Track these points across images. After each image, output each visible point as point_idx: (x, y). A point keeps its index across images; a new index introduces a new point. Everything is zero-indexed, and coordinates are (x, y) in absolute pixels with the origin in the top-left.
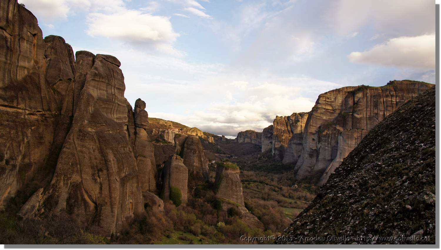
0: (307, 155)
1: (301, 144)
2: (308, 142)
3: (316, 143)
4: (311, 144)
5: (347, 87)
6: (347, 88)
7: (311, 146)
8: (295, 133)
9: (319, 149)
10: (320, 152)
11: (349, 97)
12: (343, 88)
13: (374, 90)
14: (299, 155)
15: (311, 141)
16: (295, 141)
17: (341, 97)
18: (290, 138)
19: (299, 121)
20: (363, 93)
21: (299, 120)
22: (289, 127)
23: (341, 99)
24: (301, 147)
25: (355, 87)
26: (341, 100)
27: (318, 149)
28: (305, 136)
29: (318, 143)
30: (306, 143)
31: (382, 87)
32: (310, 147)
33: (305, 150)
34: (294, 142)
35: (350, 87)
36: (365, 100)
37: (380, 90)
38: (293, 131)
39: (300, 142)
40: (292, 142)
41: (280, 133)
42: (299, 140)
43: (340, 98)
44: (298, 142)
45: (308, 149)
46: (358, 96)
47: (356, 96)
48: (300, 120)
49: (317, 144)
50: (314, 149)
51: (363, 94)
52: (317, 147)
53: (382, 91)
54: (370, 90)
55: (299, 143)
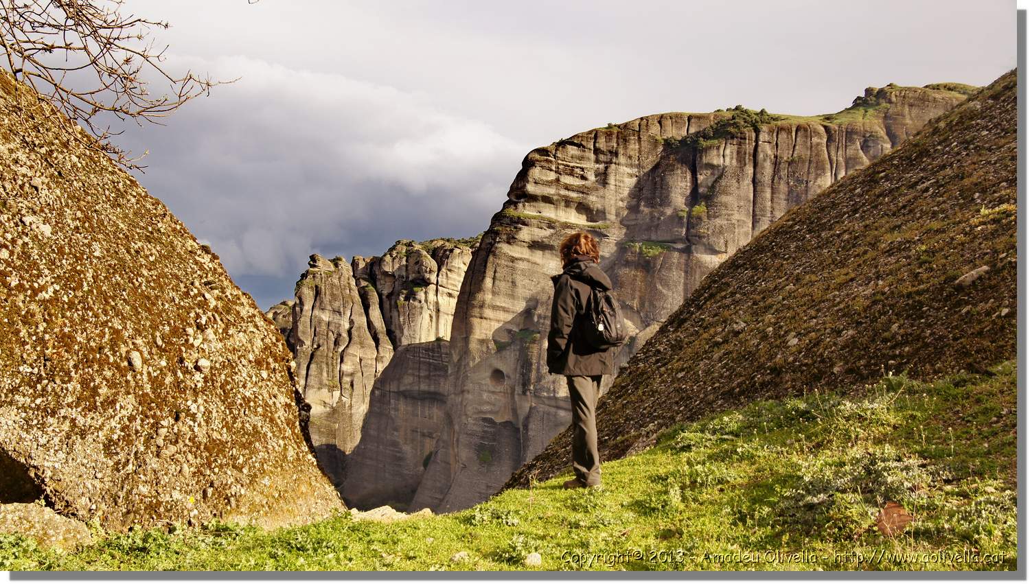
0: (465, 454)
1: (435, 398)
2: (469, 386)
3: (513, 390)
4: (485, 396)
5: (662, 116)
6: (660, 122)
7: (486, 408)
8: (405, 342)
9: (528, 418)
10: (531, 433)
11: (672, 169)
12: (645, 121)
13: (789, 131)
14: (427, 453)
15: (488, 381)
16: (408, 382)
17: (631, 166)
18: (381, 368)
19: (426, 283)
20: (740, 144)
21: (427, 276)
22: (375, 313)
23: (631, 176)
24: (436, 413)
25: (699, 117)
26: (634, 180)
27: (521, 418)
28: (455, 358)
29: (518, 389)
30: (463, 392)
31: (828, 118)
32: (481, 412)
33: (457, 427)
34: (402, 388)
35: (676, 118)
36: (747, 182)
37: (818, 134)
38: (398, 333)
39: (432, 389)
40: (393, 387)
41: (332, 346)
42: (428, 377)
43: (628, 170)
44: (424, 387)
45: (472, 424)
46: (715, 162)
47: (705, 160)
48: (433, 278)
49: (516, 397)
50: (498, 420)
51: (738, 153)
52: (515, 411)
53: (830, 139)
54: (771, 132)
55: (424, 392)
